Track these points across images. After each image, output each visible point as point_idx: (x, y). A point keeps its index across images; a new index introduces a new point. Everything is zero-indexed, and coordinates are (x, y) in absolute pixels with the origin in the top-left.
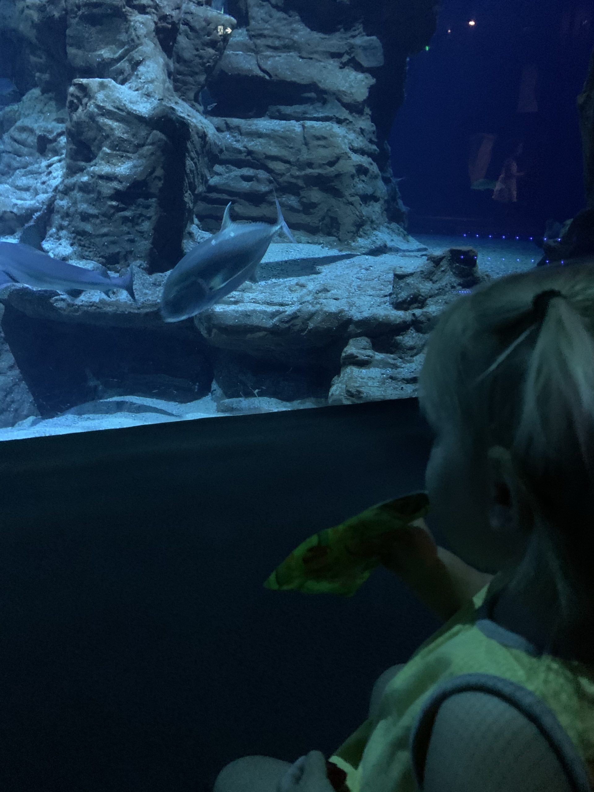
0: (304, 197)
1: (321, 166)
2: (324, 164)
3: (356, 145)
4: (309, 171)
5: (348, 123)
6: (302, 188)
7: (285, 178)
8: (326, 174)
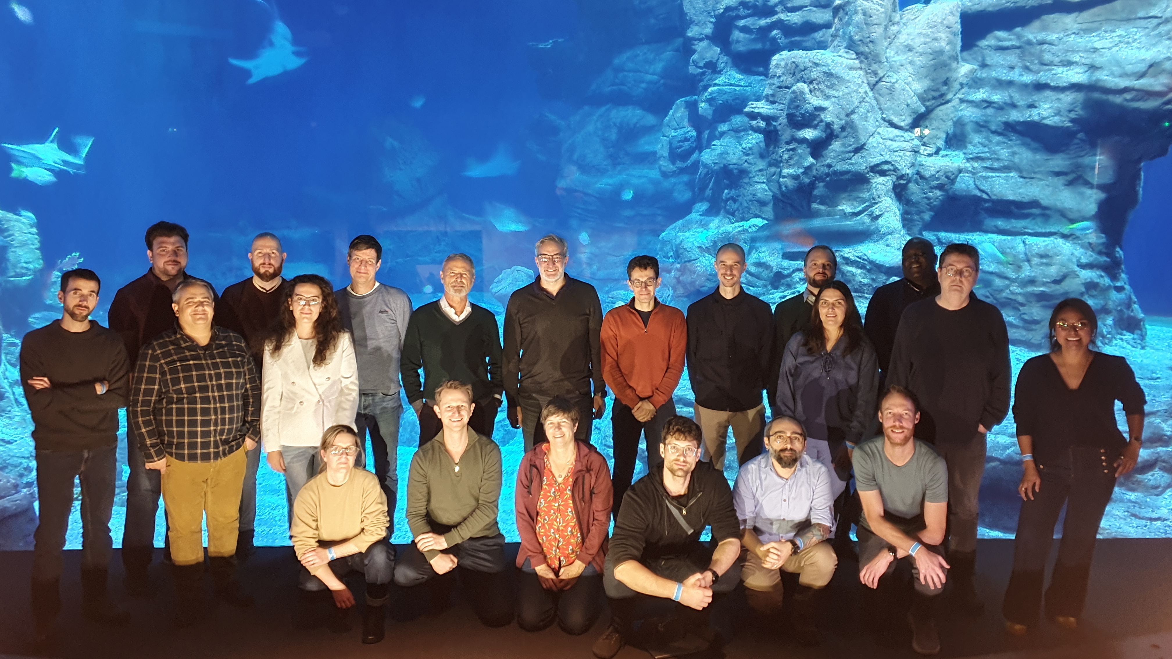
0: (1024, 314)
1: (1044, 284)
2: (1048, 282)
3: (1084, 260)
4: (1030, 289)
5: (1074, 239)
6: (1022, 305)
7: (1004, 294)
8: (1051, 292)
